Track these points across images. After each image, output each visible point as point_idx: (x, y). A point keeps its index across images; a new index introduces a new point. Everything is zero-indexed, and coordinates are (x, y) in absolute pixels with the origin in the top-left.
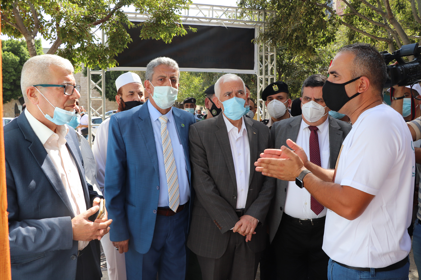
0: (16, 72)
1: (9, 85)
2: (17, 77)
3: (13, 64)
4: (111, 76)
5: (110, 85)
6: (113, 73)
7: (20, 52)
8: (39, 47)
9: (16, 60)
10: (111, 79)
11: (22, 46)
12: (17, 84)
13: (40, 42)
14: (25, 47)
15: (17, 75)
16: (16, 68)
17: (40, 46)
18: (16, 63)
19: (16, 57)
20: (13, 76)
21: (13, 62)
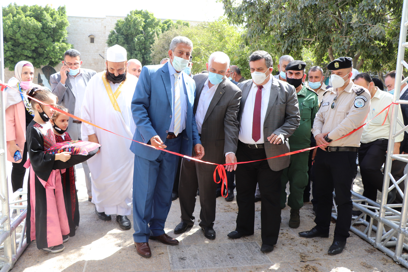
0: (38, 39)
1: (31, 53)
2: (40, 45)
3: (35, 30)
4: (136, 46)
5: (134, 56)
6: (138, 44)
7: (42, 19)
8: (63, 15)
9: (37, 26)
10: (135, 50)
11: (45, 12)
12: (39, 52)
13: (64, 9)
14: (47, 13)
15: (39, 42)
16: (38, 35)
17: (64, 13)
18: (38, 29)
19: (38, 23)
20: (35, 43)
21: (35, 29)
